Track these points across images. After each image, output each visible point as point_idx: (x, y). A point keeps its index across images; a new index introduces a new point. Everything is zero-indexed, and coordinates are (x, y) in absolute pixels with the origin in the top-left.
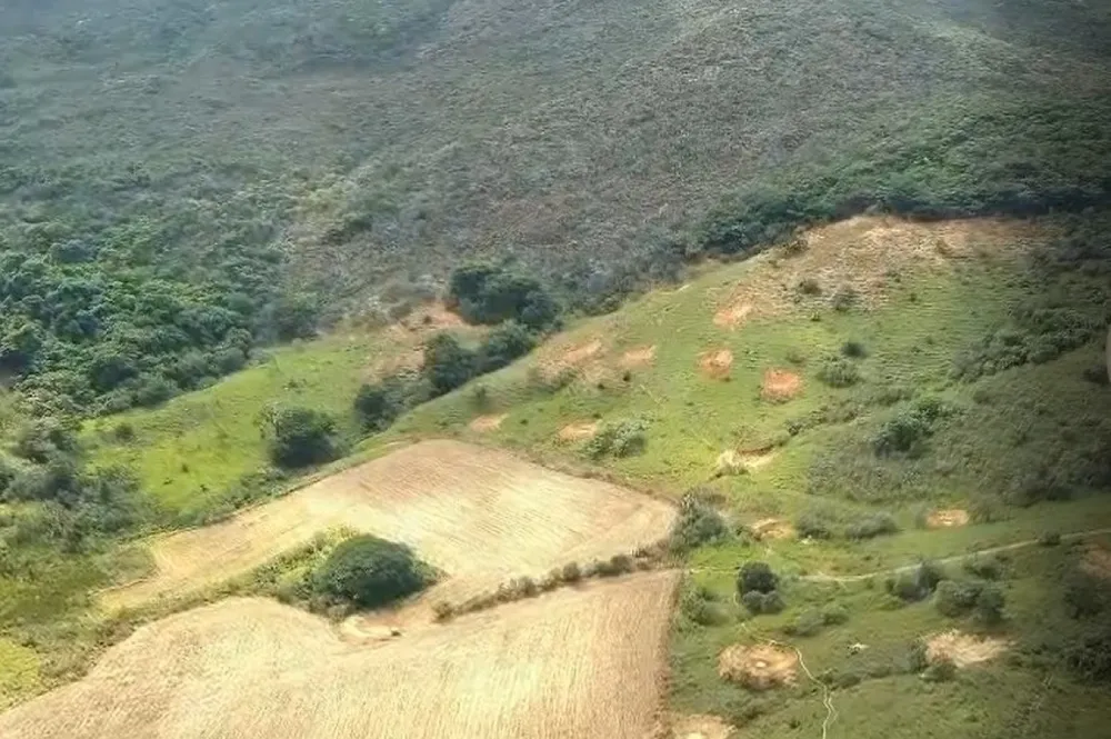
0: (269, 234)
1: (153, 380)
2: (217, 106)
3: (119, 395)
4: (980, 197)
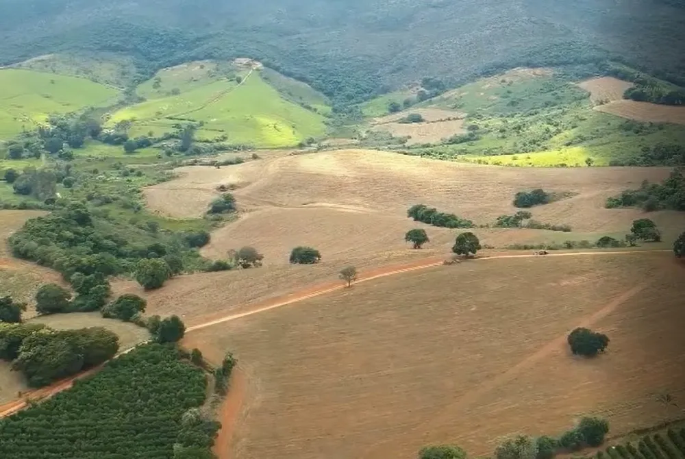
0: (377, 71)
1: (359, 98)
3: (354, 101)
4: (545, 62)
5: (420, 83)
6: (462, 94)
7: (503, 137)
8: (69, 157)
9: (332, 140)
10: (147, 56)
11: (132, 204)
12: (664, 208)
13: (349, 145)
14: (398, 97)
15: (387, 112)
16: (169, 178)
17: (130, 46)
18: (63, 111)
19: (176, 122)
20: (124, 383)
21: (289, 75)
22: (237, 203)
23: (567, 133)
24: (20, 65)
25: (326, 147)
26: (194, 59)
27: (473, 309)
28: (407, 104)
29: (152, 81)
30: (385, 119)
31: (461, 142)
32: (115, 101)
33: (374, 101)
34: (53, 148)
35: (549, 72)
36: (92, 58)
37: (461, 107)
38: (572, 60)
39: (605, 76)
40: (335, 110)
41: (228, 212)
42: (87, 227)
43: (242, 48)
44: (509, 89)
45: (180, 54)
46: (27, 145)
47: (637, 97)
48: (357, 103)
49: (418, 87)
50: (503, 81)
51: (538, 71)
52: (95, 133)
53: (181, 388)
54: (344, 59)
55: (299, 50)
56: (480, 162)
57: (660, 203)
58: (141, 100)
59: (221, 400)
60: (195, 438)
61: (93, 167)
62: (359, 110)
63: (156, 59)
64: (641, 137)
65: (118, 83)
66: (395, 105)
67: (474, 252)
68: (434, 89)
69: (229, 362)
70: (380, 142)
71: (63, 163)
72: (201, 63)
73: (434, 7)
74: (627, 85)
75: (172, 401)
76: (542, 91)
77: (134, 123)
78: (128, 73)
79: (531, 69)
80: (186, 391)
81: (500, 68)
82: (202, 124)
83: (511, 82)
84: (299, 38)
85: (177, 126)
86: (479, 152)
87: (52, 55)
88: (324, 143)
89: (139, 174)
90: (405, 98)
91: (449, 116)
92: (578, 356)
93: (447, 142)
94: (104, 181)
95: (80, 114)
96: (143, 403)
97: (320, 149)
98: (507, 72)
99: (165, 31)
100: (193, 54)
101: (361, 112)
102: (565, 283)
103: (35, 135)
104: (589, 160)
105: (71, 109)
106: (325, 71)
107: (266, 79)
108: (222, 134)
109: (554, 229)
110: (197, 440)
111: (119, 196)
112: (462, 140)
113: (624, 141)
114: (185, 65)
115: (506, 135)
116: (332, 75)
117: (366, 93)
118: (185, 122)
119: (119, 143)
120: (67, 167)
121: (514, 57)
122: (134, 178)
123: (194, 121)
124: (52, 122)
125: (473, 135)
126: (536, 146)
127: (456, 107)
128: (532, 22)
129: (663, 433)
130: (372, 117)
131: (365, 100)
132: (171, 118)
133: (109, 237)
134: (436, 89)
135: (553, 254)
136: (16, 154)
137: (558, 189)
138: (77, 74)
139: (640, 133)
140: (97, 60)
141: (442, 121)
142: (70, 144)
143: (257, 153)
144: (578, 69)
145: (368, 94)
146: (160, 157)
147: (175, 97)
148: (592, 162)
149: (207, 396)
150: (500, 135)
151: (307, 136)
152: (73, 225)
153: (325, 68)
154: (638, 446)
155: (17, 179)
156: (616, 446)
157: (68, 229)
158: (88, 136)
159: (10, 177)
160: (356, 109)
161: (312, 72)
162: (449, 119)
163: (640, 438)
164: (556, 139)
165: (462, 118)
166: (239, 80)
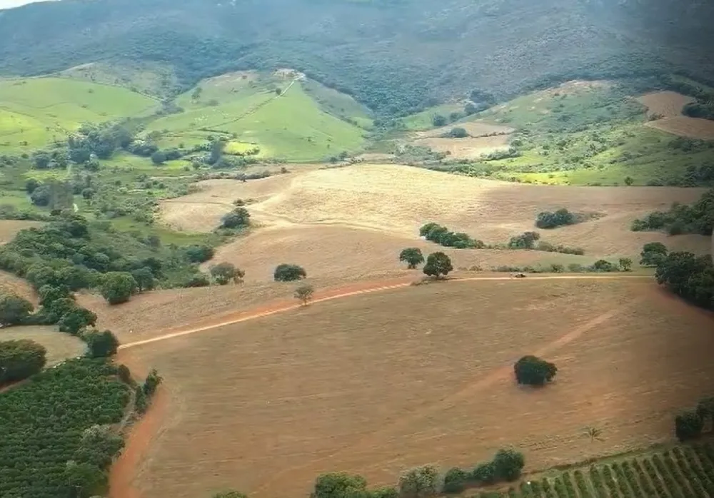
0: (425, 83)
1: (404, 111)
4: (604, 75)
5: (469, 95)
6: (512, 108)
7: (545, 154)
8: (94, 168)
9: (368, 155)
10: (190, 65)
11: (146, 217)
12: (690, 231)
13: (384, 160)
14: (443, 111)
15: (432, 126)
16: (191, 191)
17: (172, 56)
18: (97, 121)
19: (208, 133)
20: (43, 398)
21: (332, 86)
22: (251, 217)
23: (613, 150)
24: (60, 74)
25: (360, 161)
26: (236, 69)
27: (428, 333)
28: (454, 118)
29: (193, 91)
30: (429, 133)
31: (501, 158)
32: (152, 111)
33: (418, 115)
34: (80, 158)
35: (606, 85)
36: (133, 67)
37: (509, 121)
38: (631, 73)
39: (666, 90)
40: (377, 124)
41: (241, 227)
42: (81, 239)
43: (286, 58)
44: (562, 102)
45: (224, 64)
46: (55, 155)
47: (691, 112)
48: (401, 116)
49: (466, 100)
50: (556, 95)
51: (595, 84)
52: (126, 144)
53: (99, 404)
54: (392, 70)
55: (345, 61)
56: (513, 179)
57: (687, 226)
58: (180, 110)
59: (138, 418)
60: (90, 455)
61: (116, 179)
62: (402, 124)
63: (199, 69)
64: (688, 156)
65: (158, 93)
66: (441, 119)
67: (446, 273)
68: (484, 101)
69: (152, 380)
70: (417, 158)
71: (84, 174)
72: (243, 73)
73: (489, 16)
74: (688, 100)
75: (86, 417)
76: (596, 106)
77: (167, 134)
78: (169, 83)
79: (588, 82)
80: (103, 407)
81: (555, 80)
82: (235, 136)
83: (565, 96)
84: (347, 49)
85: (210, 138)
86: (517, 169)
87: (92, 63)
88: (358, 158)
89: (162, 187)
90: (453, 111)
91: (495, 131)
92: (522, 385)
93: (486, 158)
94: (125, 193)
95: (114, 123)
96: (57, 418)
97: (354, 162)
98: (562, 85)
99: (208, 40)
100: (236, 63)
101: (404, 126)
102: (532, 307)
103: (66, 145)
104: (628, 179)
105: (105, 120)
106: (370, 83)
107: (307, 90)
108: (254, 147)
109: (566, 252)
110: (92, 457)
111: (134, 208)
112: (504, 156)
113: (670, 159)
114: (226, 76)
115: (548, 151)
116: (377, 87)
117: (412, 106)
118: (218, 134)
119: (147, 155)
120: (89, 178)
121: (570, 69)
122: (155, 191)
123: (227, 133)
124: (84, 132)
125: (515, 152)
126: (578, 163)
127: (503, 122)
128: (592, 31)
129: (585, 470)
130: (417, 131)
131: (411, 114)
132: (204, 130)
133: (102, 250)
134: (485, 103)
135: (530, 277)
136: (42, 164)
137: (586, 209)
138: (116, 83)
139: (688, 152)
140: (138, 69)
141: (486, 136)
142: (97, 155)
143: (287, 167)
144: (637, 82)
145: (414, 107)
146: (187, 169)
147: (213, 109)
148: (632, 181)
149: (124, 414)
150: (542, 151)
151: (341, 150)
152: (65, 237)
153: (371, 80)
154: (554, 483)
155: (37, 189)
156: (531, 482)
157: (59, 241)
158: (118, 147)
159: (31, 187)
160: (399, 122)
161: (357, 83)
162: (494, 135)
163: (559, 474)
164: (601, 156)
165: (508, 134)
166: (278, 92)
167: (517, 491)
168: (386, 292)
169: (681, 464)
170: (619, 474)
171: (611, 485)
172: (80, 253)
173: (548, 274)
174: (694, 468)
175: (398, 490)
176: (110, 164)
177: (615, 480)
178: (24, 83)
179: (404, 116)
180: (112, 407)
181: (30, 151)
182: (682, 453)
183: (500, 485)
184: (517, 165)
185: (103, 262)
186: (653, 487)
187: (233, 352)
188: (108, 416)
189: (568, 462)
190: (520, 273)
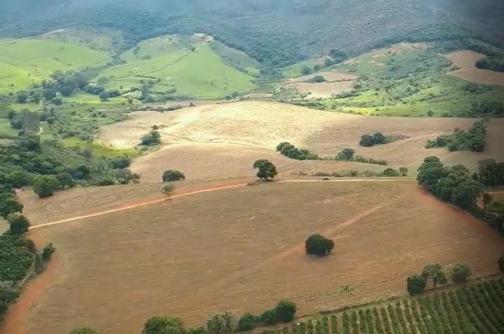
0: (298, 44)
1: (282, 64)
2: (286, 21)
3: (278, 65)
4: (422, 39)
5: (328, 53)
6: (357, 62)
7: (376, 94)
8: (59, 103)
9: (253, 94)
10: (133, 30)
11: (89, 137)
12: (463, 148)
14: (310, 64)
15: (301, 74)
16: (123, 119)
17: (120, 24)
18: (64, 70)
19: (141, 78)
21: (231, 46)
22: (162, 138)
23: (423, 91)
24: (40, 37)
25: (246, 99)
26: (165, 33)
27: (252, 218)
28: (317, 68)
29: (135, 48)
30: (299, 79)
31: (346, 97)
32: (105, 63)
33: (292, 66)
34: (49, 96)
35: (424, 46)
36: (93, 32)
37: (355, 71)
38: (442, 38)
39: (466, 49)
40: (262, 72)
41: (154, 145)
42: (34, 152)
43: (200, 26)
44: (393, 58)
45: (157, 30)
46: (32, 93)
47: (480, 65)
48: (280, 67)
49: (326, 56)
50: (390, 52)
51: (416, 45)
52: (83, 86)
53: (8, 267)
54: (275, 35)
55: (242, 28)
56: (350, 112)
57: (461, 145)
58: (124, 62)
59: (35, 277)
61: (73, 110)
62: (280, 73)
63: (139, 33)
64: (474, 96)
65: (109, 50)
66: (307, 69)
67: (272, 177)
69: (48, 250)
70: (287, 96)
71: (50, 106)
72: (170, 36)
76: (417, 60)
77: (112, 79)
78: (118, 43)
79: (412, 44)
80: (12, 269)
81: (389, 42)
82: (159, 81)
83: (395, 54)
84: (244, 19)
85: (142, 82)
86: (355, 105)
87: (64, 29)
88: (245, 96)
89: (104, 116)
90: (316, 64)
91: (344, 78)
93: (335, 97)
94: (77, 120)
95: (77, 71)
97: (242, 100)
98: (394, 45)
99: (147, 13)
100: (165, 29)
102: (329, 201)
103: (41, 86)
104: (430, 111)
105: (71, 68)
106: (260, 44)
107: (213, 48)
108: (173, 88)
109: (374, 163)
111: (81, 131)
112: (348, 96)
113: (461, 98)
114: (158, 38)
115: (378, 92)
116: (264, 46)
117: (288, 59)
118: (148, 79)
119: (97, 93)
120: (52, 110)
121: (399, 34)
122: (99, 119)
123: (154, 78)
124: (55, 77)
125: (355, 92)
126: (398, 101)
127: (351, 71)
128: (416, 8)
129: (340, 315)
130: (289, 78)
131: (286, 65)
132: (139, 76)
133: (49, 160)
134: (338, 58)
135: (333, 180)
136: (22, 100)
137: (396, 133)
138: (80, 43)
139: (474, 93)
140: (96, 33)
141: (338, 81)
142: (62, 93)
143: (193, 102)
144: (446, 44)
145: (289, 61)
146: (123, 104)
147: (146, 61)
148: (433, 113)
149: (27, 274)
150: (374, 92)
151: (234, 90)
152: (22, 151)
153: (260, 42)
154: (315, 324)
155: (15, 117)
156: (301, 323)
157: (17, 153)
158: (78, 87)
159: (11, 115)
160: (278, 72)
161: (250, 44)
162: (344, 80)
163: (321, 318)
164: (414, 96)
165: (353, 80)
166: (193, 50)
167: (290, 330)
168: (229, 190)
169: (407, 311)
170: (362, 318)
171: (355, 325)
172: (31, 162)
173: (348, 178)
174: (415, 314)
175: (206, 328)
176: (70, 100)
177: (358, 322)
178: (15, 43)
179: (283, 67)
180: (17, 270)
181: (15, 91)
182: (409, 304)
183: (278, 325)
184: (356, 101)
185: (48, 168)
186: (383, 328)
187: (111, 231)
188: (13, 275)
189: (329, 309)
190: (325, 177)
